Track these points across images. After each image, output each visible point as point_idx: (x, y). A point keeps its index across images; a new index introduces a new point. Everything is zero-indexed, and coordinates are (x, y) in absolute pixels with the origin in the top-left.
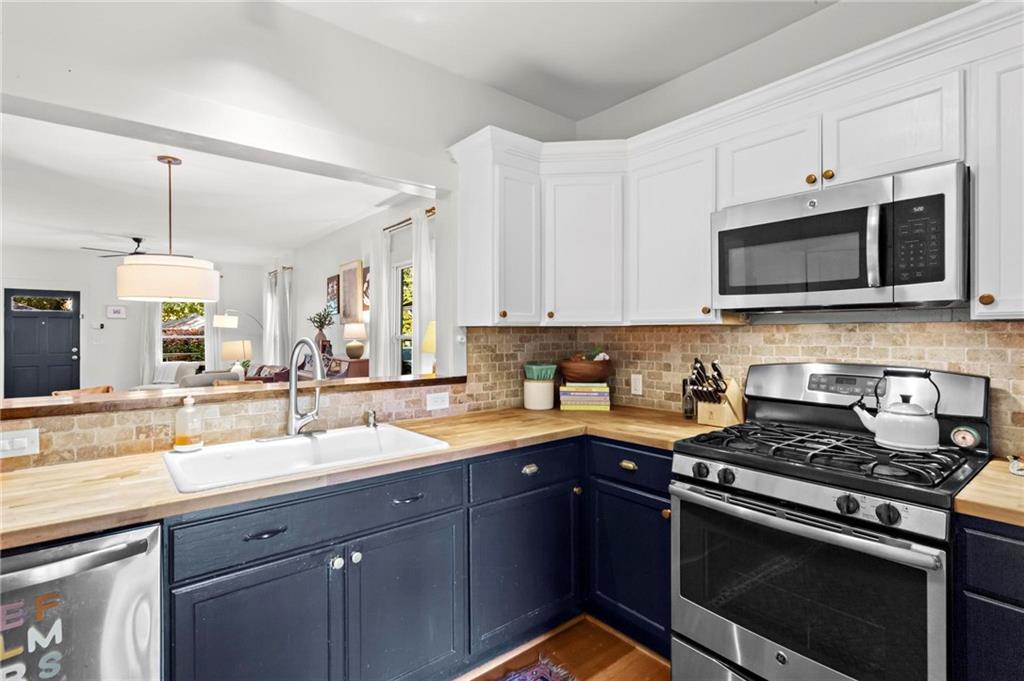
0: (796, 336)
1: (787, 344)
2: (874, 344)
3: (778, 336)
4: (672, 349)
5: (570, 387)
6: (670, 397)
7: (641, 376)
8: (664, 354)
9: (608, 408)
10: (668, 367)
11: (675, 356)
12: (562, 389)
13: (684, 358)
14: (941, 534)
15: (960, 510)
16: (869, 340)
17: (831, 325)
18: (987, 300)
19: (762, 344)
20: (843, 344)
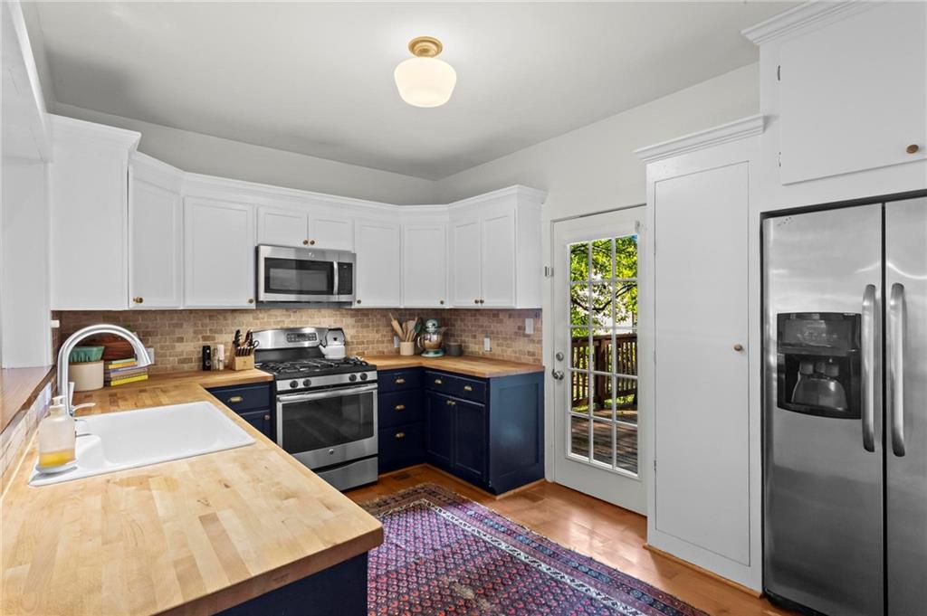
0: (271, 315)
1: (266, 320)
2: (304, 319)
3: (261, 316)
4: (185, 326)
5: (115, 364)
6: (182, 361)
7: (152, 349)
8: (177, 330)
9: (146, 377)
10: (181, 340)
11: (188, 330)
12: (111, 367)
13: (195, 332)
14: (376, 378)
15: (379, 369)
16: (302, 316)
17: (287, 310)
18: (359, 302)
19: (251, 320)
20: (292, 319)
